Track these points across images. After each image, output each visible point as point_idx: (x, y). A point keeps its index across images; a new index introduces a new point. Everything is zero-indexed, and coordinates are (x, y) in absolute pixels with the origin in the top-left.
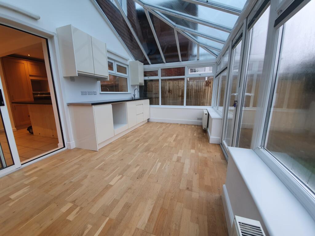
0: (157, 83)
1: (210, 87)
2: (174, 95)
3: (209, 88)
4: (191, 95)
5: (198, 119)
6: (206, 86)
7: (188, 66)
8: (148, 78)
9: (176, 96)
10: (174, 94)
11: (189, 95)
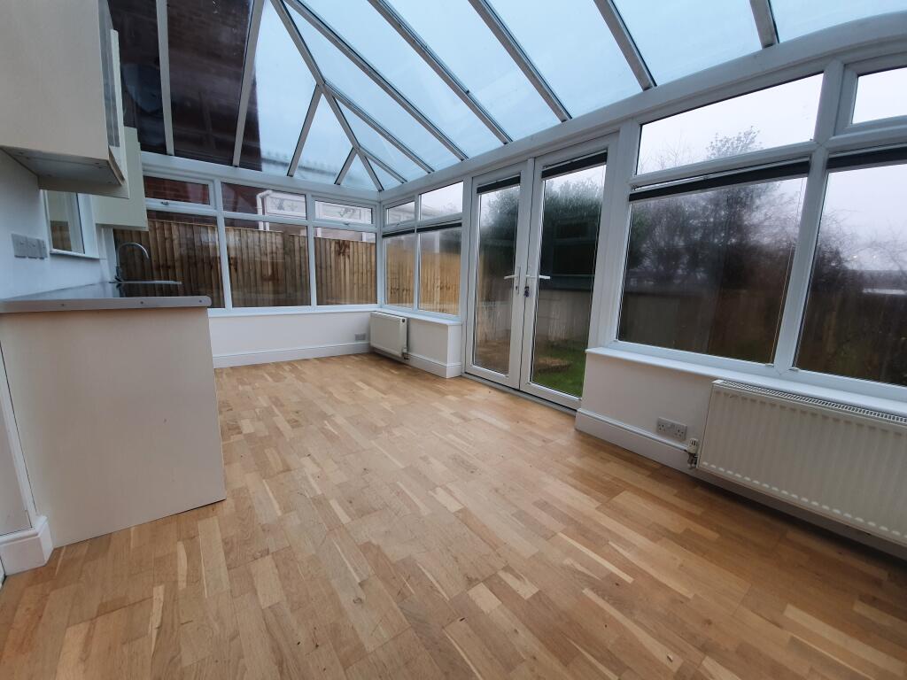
0: (166, 226)
1: (349, 256)
2: (246, 275)
3: (347, 260)
4: (301, 275)
5: (358, 338)
6: (339, 254)
7: (314, 194)
8: (167, 204)
9: (252, 278)
10: (246, 270)
11: (298, 276)
